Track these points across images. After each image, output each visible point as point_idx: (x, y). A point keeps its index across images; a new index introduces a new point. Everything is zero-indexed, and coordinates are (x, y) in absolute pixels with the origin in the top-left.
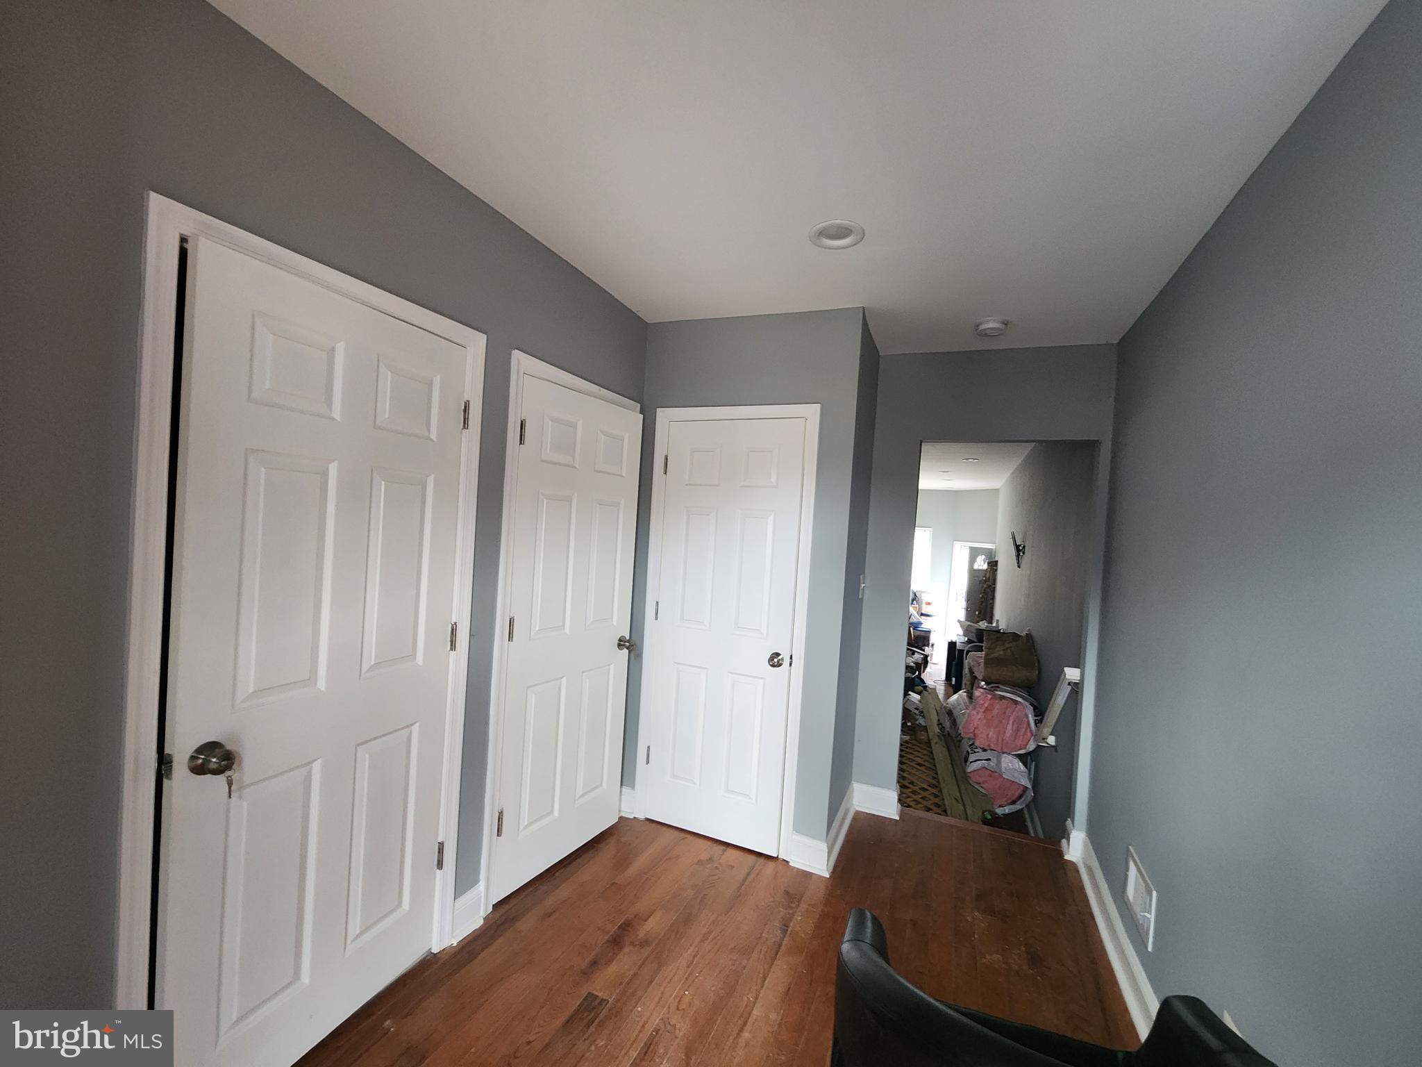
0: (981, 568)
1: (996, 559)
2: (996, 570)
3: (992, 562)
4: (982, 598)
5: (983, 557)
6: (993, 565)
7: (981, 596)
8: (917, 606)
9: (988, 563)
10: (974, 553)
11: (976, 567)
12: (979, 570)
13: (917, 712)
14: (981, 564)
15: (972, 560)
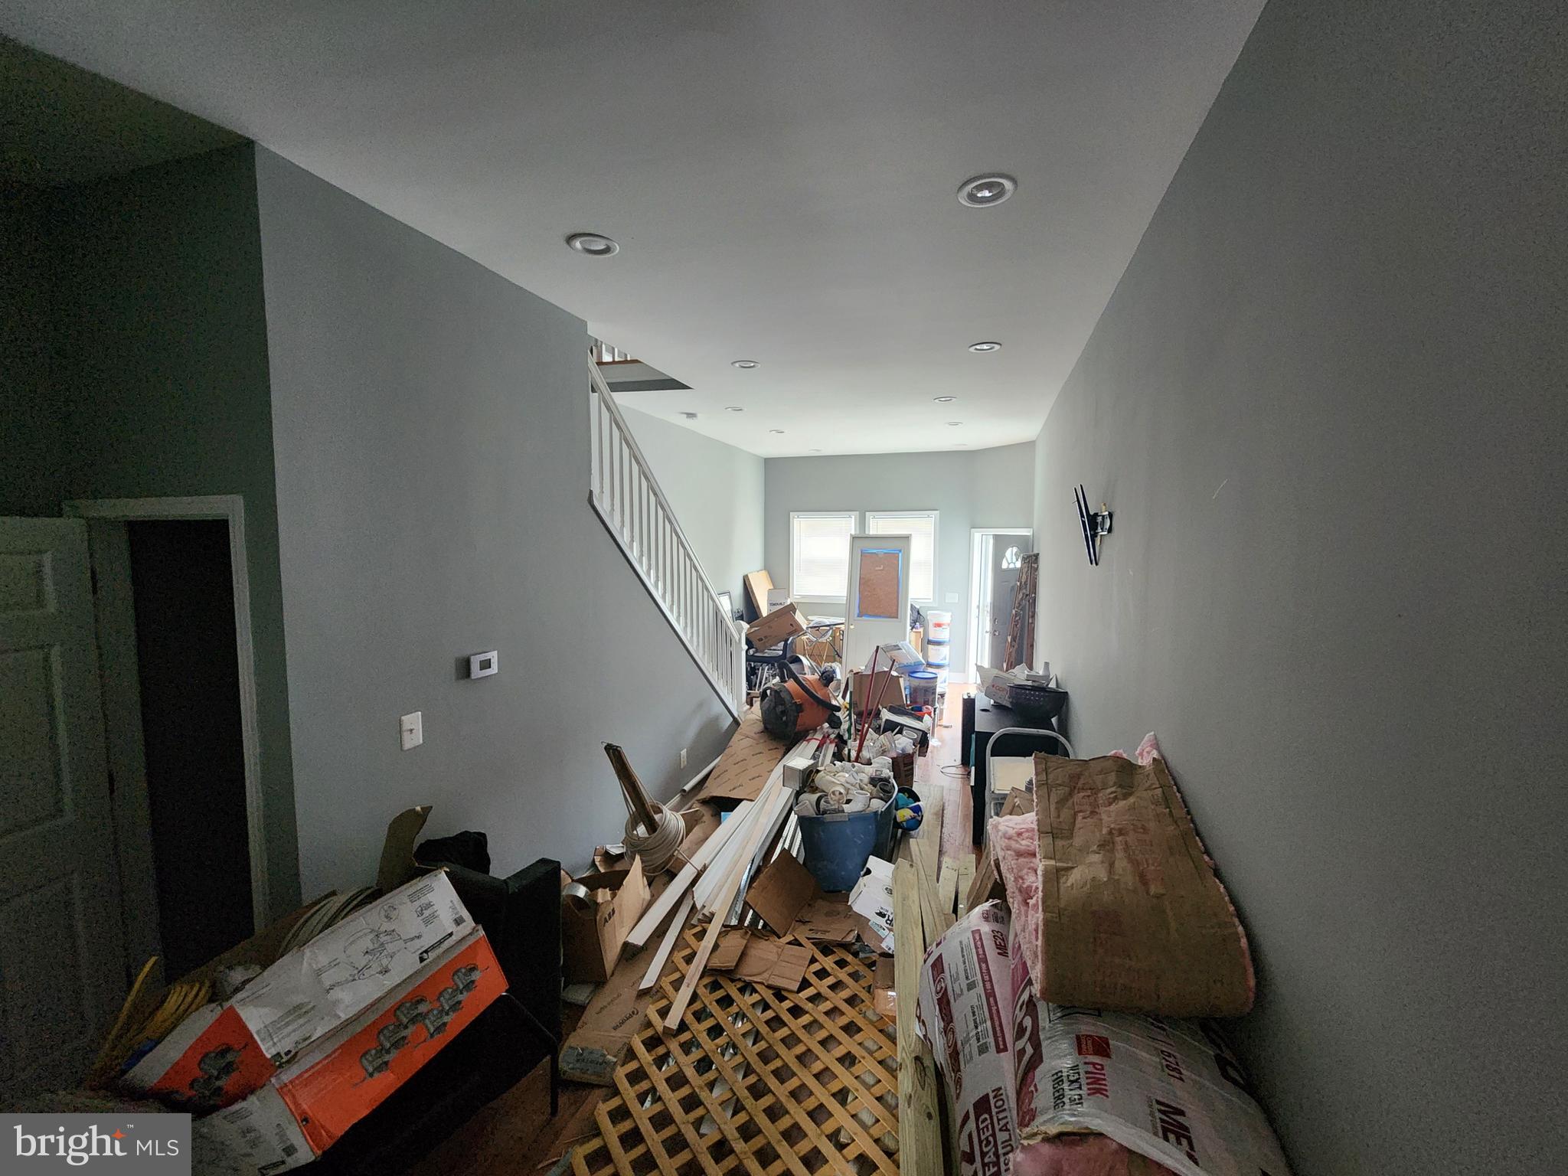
0: (1012, 566)
1: (1036, 552)
2: (1037, 569)
3: (1029, 557)
4: (1016, 615)
5: (1015, 549)
6: (1032, 561)
7: (1014, 612)
8: (921, 630)
9: (1024, 559)
10: (1001, 543)
11: (1005, 565)
12: (1008, 570)
13: (882, 921)
14: (1012, 560)
15: (998, 556)
